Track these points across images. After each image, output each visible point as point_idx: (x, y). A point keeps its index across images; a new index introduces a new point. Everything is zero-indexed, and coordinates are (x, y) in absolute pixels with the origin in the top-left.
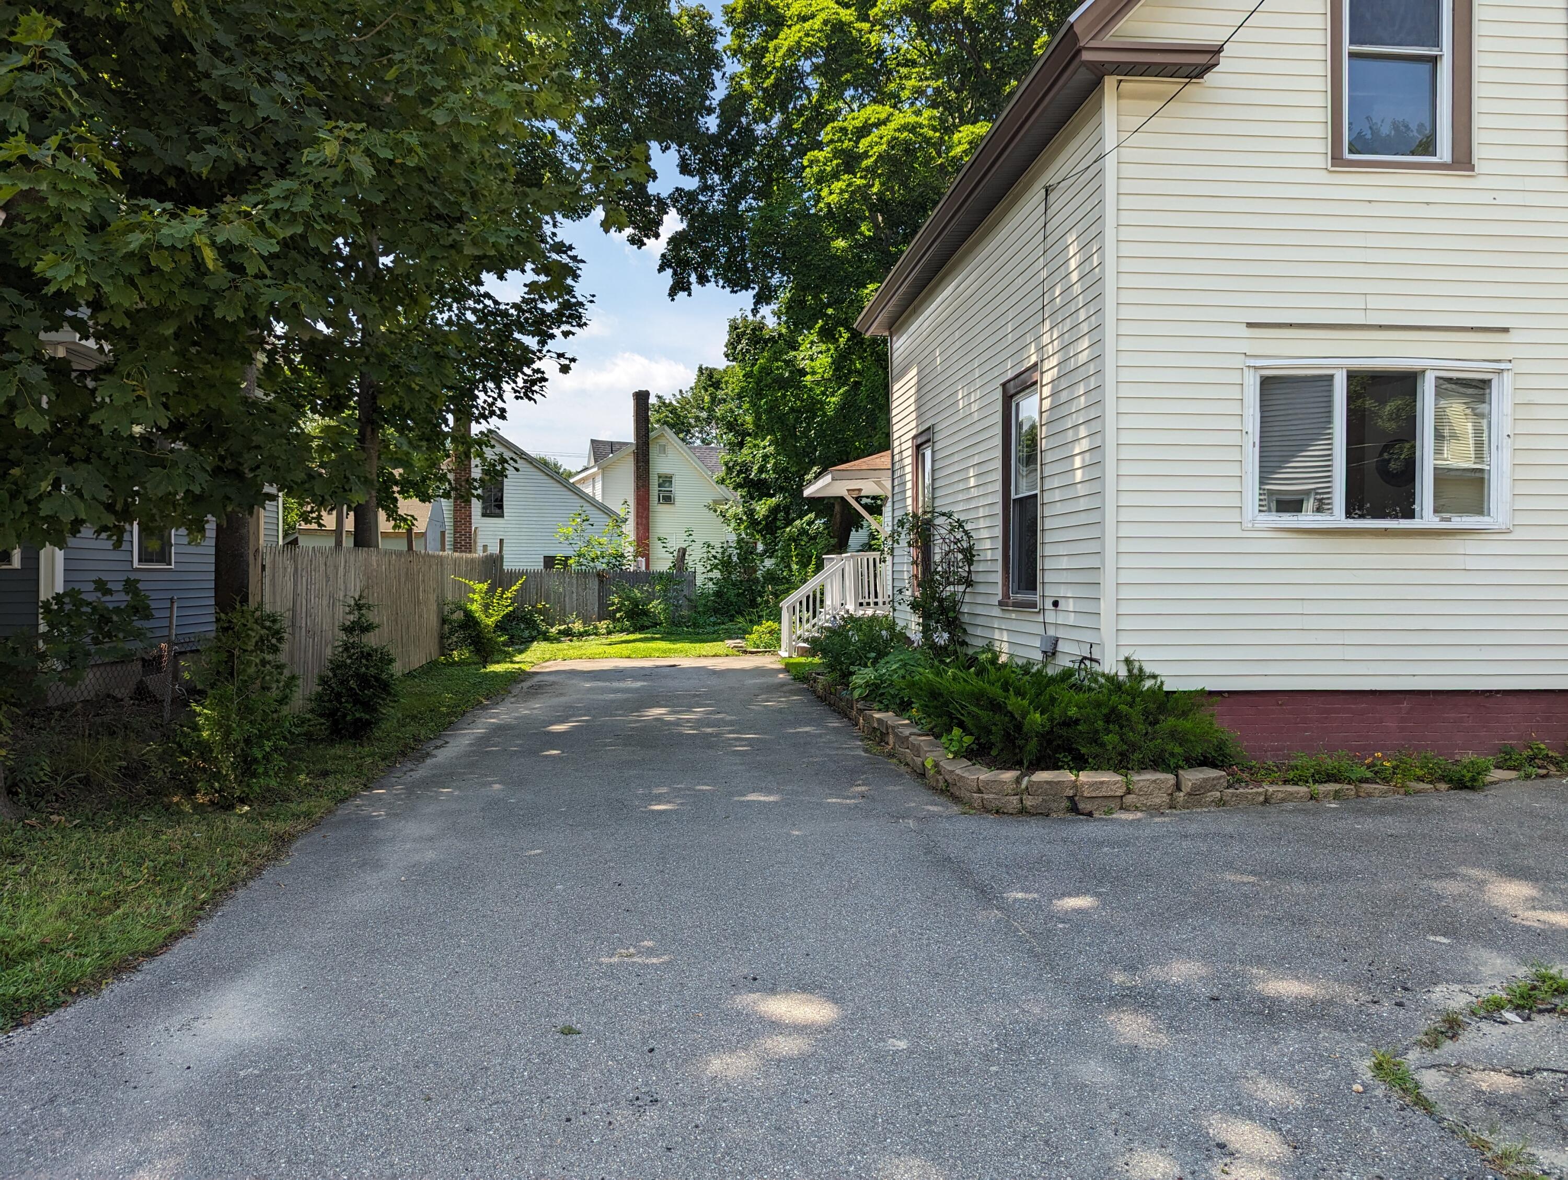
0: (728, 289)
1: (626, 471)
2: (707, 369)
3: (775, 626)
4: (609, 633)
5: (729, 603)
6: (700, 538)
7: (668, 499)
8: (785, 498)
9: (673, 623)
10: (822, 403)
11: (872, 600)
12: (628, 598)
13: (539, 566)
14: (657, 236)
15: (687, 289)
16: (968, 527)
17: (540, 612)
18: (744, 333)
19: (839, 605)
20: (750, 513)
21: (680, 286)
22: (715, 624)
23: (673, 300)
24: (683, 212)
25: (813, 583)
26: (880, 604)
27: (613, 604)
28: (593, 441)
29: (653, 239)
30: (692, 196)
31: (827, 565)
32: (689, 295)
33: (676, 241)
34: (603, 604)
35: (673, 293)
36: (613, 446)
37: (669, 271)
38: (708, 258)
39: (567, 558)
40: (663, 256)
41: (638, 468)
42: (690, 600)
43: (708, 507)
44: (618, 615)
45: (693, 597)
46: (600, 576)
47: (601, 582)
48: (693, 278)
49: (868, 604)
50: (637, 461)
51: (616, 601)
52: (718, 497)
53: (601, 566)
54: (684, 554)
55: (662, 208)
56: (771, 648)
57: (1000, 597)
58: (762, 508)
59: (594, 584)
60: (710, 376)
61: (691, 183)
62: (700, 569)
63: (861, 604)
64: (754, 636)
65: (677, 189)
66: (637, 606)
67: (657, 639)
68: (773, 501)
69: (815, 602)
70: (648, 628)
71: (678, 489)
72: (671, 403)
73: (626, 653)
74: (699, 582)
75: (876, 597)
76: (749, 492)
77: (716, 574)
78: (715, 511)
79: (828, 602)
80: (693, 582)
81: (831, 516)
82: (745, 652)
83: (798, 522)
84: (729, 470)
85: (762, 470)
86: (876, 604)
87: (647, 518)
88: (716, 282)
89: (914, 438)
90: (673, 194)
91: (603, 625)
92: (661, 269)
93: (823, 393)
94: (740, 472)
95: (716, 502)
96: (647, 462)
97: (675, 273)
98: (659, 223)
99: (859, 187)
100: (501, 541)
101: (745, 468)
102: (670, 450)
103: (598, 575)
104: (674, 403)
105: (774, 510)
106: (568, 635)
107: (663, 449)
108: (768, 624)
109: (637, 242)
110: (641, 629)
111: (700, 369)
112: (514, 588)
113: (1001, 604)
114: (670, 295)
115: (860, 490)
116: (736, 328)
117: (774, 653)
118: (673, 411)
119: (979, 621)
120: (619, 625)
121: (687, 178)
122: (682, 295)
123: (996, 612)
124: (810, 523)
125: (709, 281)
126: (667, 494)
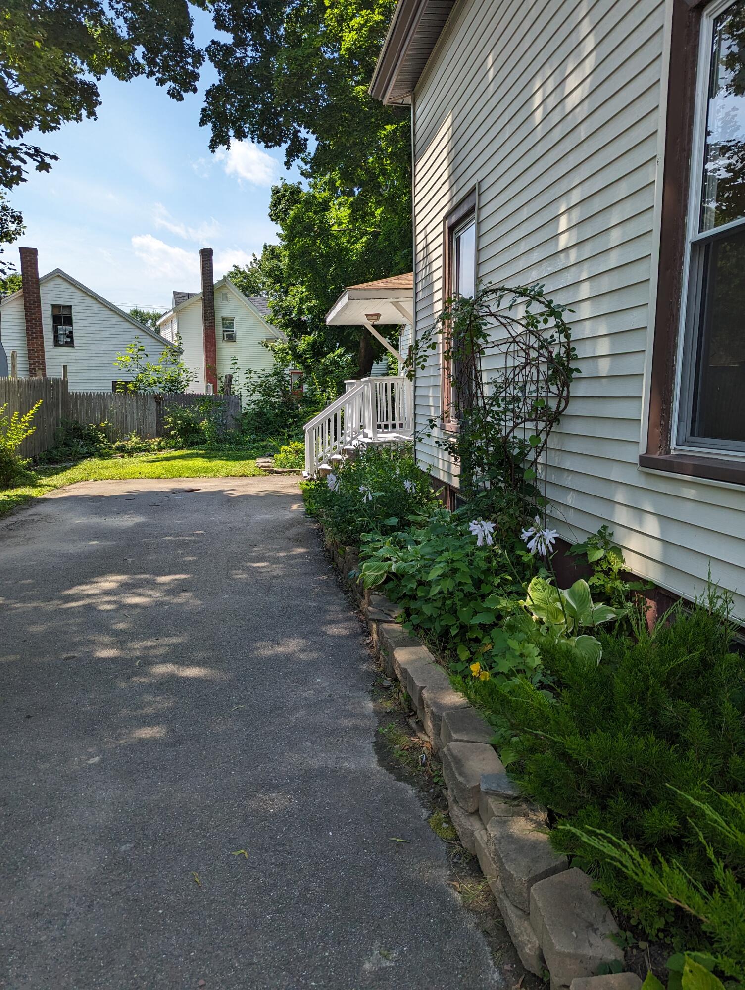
0: (263, 144)
1: (197, 314)
2: (270, 246)
3: (300, 445)
4: (161, 449)
5: (268, 423)
6: (244, 366)
7: (231, 338)
8: (319, 336)
9: (219, 441)
10: (348, 250)
11: (390, 422)
12: (181, 418)
13: (109, 390)
14: (195, 90)
15: (226, 142)
16: (566, 317)
17: (103, 430)
18: (284, 195)
19: (358, 427)
20: (293, 349)
21: (219, 139)
22: (255, 441)
23: (213, 152)
24: (220, 66)
25: (335, 406)
26: (397, 426)
27: (167, 423)
28: (175, 293)
29: (191, 93)
30: (228, 51)
31: (349, 390)
32: (228, 149)
33: (213, 94)
34: (160, 423)
35: (213, 146)
36: (189, 296)
37: (210, 125)
38: (244, 112)
39: (127, 383)
40: (204, 110)
41: (205, 312)
42: (236, 420)
43: (261, 343)
44: (172, 433)
45: (239, 417)
46: (158, 399)
47: (158, 404)
48: (231, 132)
49: (386, 426)
50: (205, 306)
51: (170, 420)
52: (269, 336)
53: (158, 389)
54: (230, 380)
55: (198, 58)
56: (295, 467)
57: (642, 449)
58: (303, 343)
59: (152, 406)
60: (273, 251)
61: (226, 38)
62: (245, 393)
63: (379, 426)
64: (282, 455)
65: (213, 42)
66: (189, 424)
67: (198, 456)
68: (311, 338)
69: (338, 424)
70: (197, 443)
71: (238, 329)
72: (244, 271)
73: (157, 472)
74: (244, 405)
75: (393, 419)
76: (292, 331)
77: (257, 396)
78: (267, 347)
79: (348, 424)
80: (238, 405)
81: (358, 351)
82: (272, 472)
83: (331, 355)
84: (276, 313)
85: (301, 312)
86: (394, 426)
87: (214, 352)
88: (252, 138)
89: (446, 218)
90: (210, 47)
91: (154, 442)
92: (203, 123)
93: (348, 242)
94: (285, 315)
95: (268, 340)
96: (213, 307)
97: (214, 127)
98: (196, 77)
99: (377, 23)
100: (65, 367)
101: (288, 311)
102: (230, 297)
103: (156, 398)
104: (247, 271)
105: (313, 344)
106: (122, 451)
107: (226, 297)
108: (295, 444)
109: (176, 95)
110: (190, 445)
111: (265, 247)
112: (31, 412)
113: (645, 462)
114: (210, 147)
115: (378, 315)
116: (278, 192)
117: (299, 473)
118: (246, 277)
119: (568, 481)
120: (172, 442)
121: (223, 32)
122: (221, 148)
123: (634, 477)
124: (340, 356)
125: (246, 136)
126: (230, 333)
